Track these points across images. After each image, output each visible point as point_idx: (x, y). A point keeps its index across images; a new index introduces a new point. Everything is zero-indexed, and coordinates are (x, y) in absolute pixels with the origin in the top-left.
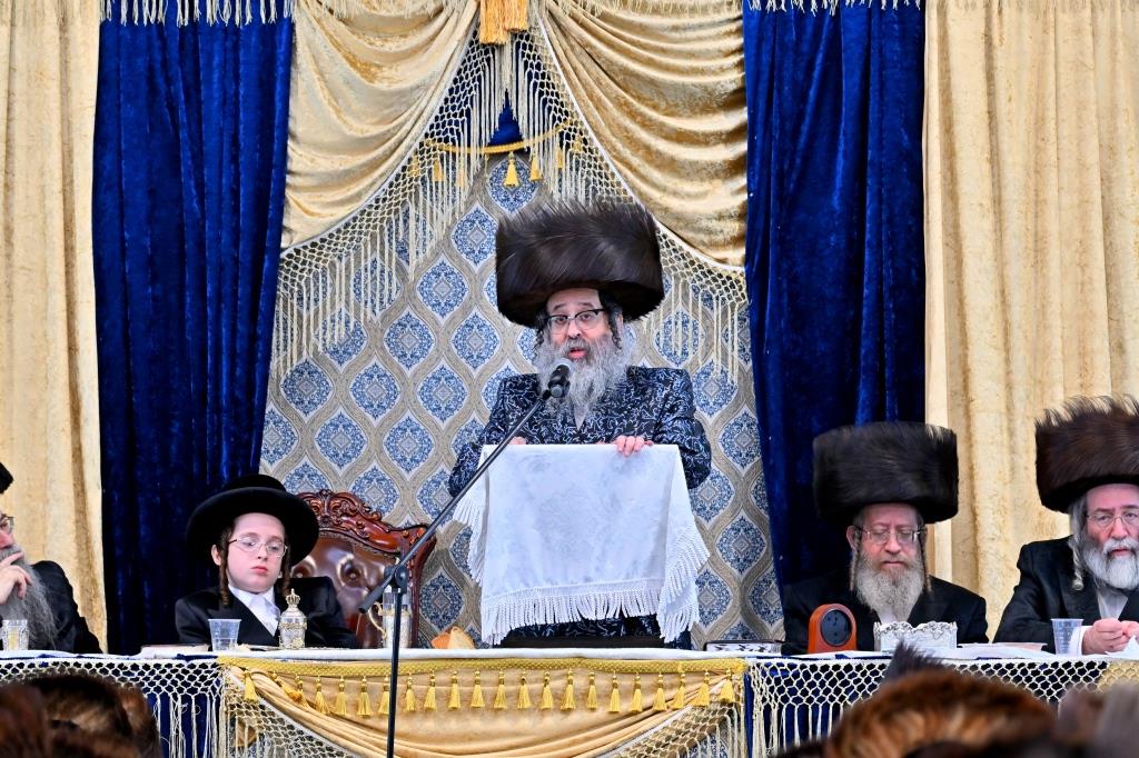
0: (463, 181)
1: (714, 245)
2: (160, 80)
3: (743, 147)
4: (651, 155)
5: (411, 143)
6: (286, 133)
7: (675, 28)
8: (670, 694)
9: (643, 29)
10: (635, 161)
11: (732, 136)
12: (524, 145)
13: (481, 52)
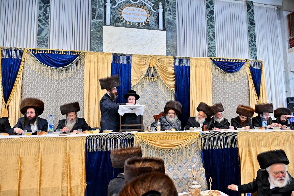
0: (148, 81)
1: (172, 88)
2: (117, 69)
3: (174, 79)
4: (166, 79)
5: (143, 76)
6: (131, 75)
7: (168, 67)
8: (190, 137)
9: (165, 67)
10: (164, 79)
11: (173, 78)
12: (154, 77)
13: (150, 68)
